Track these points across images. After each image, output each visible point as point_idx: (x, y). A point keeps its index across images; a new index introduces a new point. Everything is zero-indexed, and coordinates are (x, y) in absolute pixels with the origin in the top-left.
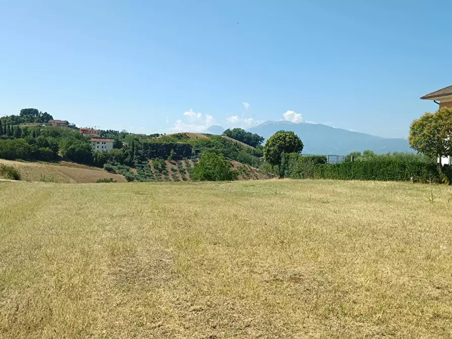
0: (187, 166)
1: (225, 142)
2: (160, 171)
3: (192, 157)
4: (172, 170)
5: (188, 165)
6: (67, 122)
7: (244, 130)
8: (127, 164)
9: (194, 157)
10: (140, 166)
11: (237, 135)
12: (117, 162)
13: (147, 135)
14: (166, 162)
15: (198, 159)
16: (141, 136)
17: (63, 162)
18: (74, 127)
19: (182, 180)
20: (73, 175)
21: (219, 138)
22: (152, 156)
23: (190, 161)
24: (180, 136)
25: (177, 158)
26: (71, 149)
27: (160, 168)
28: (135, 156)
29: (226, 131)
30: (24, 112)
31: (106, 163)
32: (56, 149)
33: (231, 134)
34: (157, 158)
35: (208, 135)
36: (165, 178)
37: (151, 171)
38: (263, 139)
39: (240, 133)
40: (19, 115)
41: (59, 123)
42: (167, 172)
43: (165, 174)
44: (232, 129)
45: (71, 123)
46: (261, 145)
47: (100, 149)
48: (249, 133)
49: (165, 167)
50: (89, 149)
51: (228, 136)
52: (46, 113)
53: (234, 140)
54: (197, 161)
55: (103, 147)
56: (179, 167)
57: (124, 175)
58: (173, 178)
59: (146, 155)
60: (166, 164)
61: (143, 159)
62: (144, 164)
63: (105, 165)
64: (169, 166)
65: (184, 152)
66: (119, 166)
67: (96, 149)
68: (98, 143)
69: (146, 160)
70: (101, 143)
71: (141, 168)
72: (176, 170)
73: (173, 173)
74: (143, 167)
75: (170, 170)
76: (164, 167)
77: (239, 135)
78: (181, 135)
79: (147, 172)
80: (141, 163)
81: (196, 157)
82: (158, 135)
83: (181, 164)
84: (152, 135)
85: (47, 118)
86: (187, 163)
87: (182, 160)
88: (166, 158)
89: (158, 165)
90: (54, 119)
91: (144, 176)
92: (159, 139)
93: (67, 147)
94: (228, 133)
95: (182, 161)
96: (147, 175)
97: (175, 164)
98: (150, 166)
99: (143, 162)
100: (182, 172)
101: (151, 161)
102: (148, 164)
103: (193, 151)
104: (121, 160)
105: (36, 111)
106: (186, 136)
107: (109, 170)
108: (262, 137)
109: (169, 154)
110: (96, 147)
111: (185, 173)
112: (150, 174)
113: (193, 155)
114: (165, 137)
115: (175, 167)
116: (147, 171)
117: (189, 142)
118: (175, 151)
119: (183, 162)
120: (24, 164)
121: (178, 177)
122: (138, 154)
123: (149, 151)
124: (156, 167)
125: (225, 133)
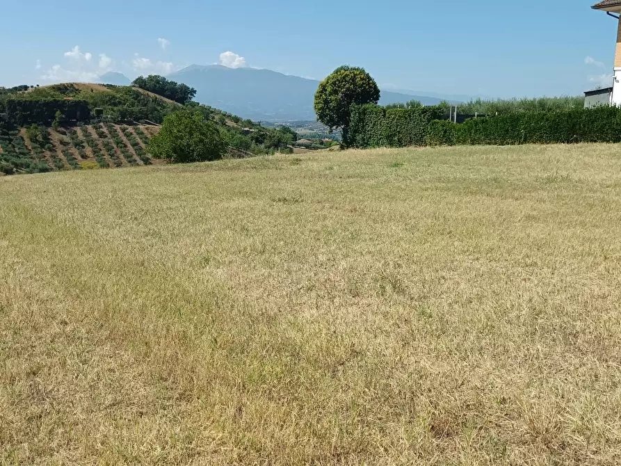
0: (86, 136)
1: (138, 96)
2: (42, 146)
3: (92, 120)
4: (62, 142)
5: (86, 134)
7: (165, 79)
9: (96, 120)
10: (6, 139)
11: (155, 86)
13: (7, 88)
14: (49, 130)
15: (102, 124)
19: (80, 158)
21: (127, 90)
22: (25, 122)
23: (90, 127)
24: (63, 89)
25: (67, 124)
27: (41, 140)
29: (137, 80)
33: (145, 85)
34: (33, 125)
35: (109, 86)
36: (52, 156)
37: (26, 147)
38: (195, 92)
39: (158, 82)
42: (54, 146)
43: (50, 150)
44: (145, 77)
46: (192, 100)
48: (172, 83)
49: (49, 139)
51: (141, 87)
53: (152, 94)
54: (101, 127)
56: (73, 139)
58: (65, 155)
59: (13, 120)
60: (49, 134)
61: (9, 126)
62: (13, 135)
64: (55, 137)
65: (78, 113)
69: (15, 129)
71: (8, 142)
72: (68, 144)
73: (65, 148)
74: (11, 140)
75: (57, 144)
76: (47, 138)
77: (158, 86)
78: (66, 87)
79: (19, 149)
80: (8, 134)
81: (100, 122)
82: (26, 88)
83: (75, 132)
84: (15, 89)
86: (85, 131)
87: (77, 126)
88: (49, 125)
89: (36, 136)
91: (15, 154)
92: (29, 93)
94: (140, 82)
95: (75, 128)
96: (21, 153)
97: (64, 133)
98: (22, 138)
99: (10, 132)
100: (78, 145)
101: (23, 131)
102: (20, 134)
103: (93, 113)
106: (74, 88)
108: (193, 89)
109: (54, 118)
111: (83, 147)
112: (26, 151)
113: (94, 118)
114: (38, 91)
115: (66, 139)
116: (19, 146)
117: (80, 97)
118: (62, 112)
119: (78, 130)
121: (72, 154)
123: (18, 113)
124: (34, 139)
125: (135, 82)
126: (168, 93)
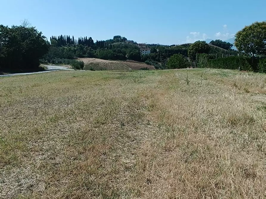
6: (133, 41)
7: (222, 41)
8: (157, 60)
10: (162, 61)
11: (218, 43)
12: (152, 59)
16: (166, 46)
17: (128, 60)
18: (136, 43)
20: (131, 66)
26: (131, 54)
28: (160, 56)
30: (115, 37)
31: (147, 60)
32: (125, 54)
33: (214, 43)
40: (113, 39)
41: (130, 42)
44: (214, 40)
45: (135, 41)
46: (231, 48)
47: (144, 53)
48: (224, 42)
50: (139, 53)
51: (212, 44)
52: (124, 37)
53: (215, 46)
55: (146, 52)
57: (154, 66)
61: (165, 57)
63: (146, 61)
66: (153, 61)
67: (143, 54)
68: (144, 50)
70: (145, 50)
74: (164, 62)
78: (186, 45)
82: (174, 45)
84: (171, 46)
85: (125, 39)
90: (128, 40)
91: (164, 66)
92: (175, 47)
93: (129, 53)
94: (212, 42)
99: (164, 59)
101: (168, 59)
104: (154, 58)
105: (120, 37)
107: (148, 64)
110: (143, 52)
114: (178, 46)
116: (166, 64)
118: (180, 53)
120: (111, 61)
122: (162, 55)
123: (168, 54)
126: (222, 46)
